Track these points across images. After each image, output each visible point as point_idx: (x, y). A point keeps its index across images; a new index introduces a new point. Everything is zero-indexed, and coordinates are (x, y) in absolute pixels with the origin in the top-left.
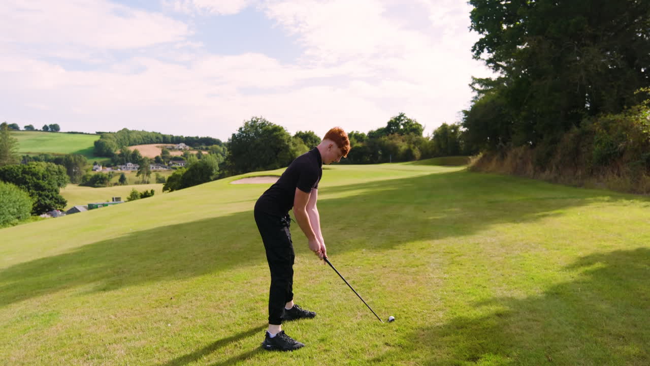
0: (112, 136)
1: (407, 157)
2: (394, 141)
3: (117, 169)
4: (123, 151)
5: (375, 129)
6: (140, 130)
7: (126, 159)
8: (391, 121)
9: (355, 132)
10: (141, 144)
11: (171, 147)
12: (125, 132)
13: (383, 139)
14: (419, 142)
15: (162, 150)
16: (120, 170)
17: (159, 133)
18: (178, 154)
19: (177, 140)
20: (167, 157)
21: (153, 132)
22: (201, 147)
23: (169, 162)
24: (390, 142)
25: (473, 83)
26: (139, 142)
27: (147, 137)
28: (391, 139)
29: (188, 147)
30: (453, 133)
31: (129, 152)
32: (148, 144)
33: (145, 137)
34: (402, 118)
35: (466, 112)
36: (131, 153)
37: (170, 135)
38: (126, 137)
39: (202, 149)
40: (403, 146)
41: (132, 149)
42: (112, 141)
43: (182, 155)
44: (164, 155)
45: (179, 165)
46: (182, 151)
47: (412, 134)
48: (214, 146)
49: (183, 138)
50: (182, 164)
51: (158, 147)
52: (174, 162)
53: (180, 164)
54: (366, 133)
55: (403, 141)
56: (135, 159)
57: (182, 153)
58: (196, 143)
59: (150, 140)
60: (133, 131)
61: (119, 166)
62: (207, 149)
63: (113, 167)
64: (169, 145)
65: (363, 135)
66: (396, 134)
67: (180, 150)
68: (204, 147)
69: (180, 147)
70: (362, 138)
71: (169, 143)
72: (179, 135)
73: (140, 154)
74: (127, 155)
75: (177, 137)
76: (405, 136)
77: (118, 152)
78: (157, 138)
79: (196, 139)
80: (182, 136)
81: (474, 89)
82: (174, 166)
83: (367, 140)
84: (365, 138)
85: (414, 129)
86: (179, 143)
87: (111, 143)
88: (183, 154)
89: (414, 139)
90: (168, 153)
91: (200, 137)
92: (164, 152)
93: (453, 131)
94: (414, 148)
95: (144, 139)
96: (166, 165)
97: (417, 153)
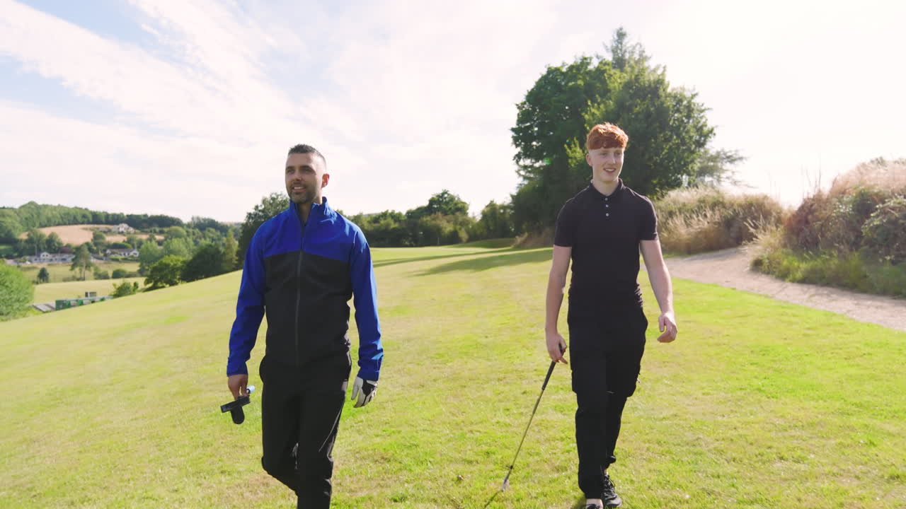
0: (12, 213)
1: (453, 240)
2: (438, 222)
3: (24, 262)
4: (32, 235)
5: (414, 207)
6: (56, 204)
7: (38, 246)
8: (433, 198)
9: (390, 211)
10: (59, 224)
11: (106, 230)
12: (31, 206)
13: (425, 219)
14: (465, 223)
15: (94, 234)
16: (29, 263)
17: (86, 209)
18: (119, 239)
19: (115, 220)
20: (102, 244)
21: (76, 208)
22: (153, 228)
23: (105, 251)
24: (434, 222)
25: (519, 170)
26: (55, 222)
27: (68, 214)
28: (434, 219)
29: (131, 230)
30: (501, 214)
31: (41, 236)
32: (69, 224)
33: (65, 214)
34: (446, 195)
35: (512, 196)
36: (45, 238)
37: (104, 212)
38: (34, 214)
39: (155, 232)
40: (448, 228)
41: (46, 232)
42: (14, 221)
43: (124, 241)
44: (97, 241)
45: (121, 255)
46: (124, 235)
47: (458, 214)
48: (174, 228)
49: (124, 217)
50: (127, 254)
51: (86, 229)
52: (115, 250)
53: (122, 253)
54: (404, 213)
55: (448, 222)
56: (53, 247)
57: (125, 238)
58: (145, 225)
59: (72, 218)
60: (45, 206)
61: (28, 257)
62: (161, 233)
63: (19, 259)
64: (103, 227)
65: (400, 214)
66: (439, 214)
67: (122, 233)
68: (158, 229)
69: (121, 230)
70: (398, 218)
71: (101, 223)
72: (117, 212)
73: (59, 240)
74: (39, 241)
75: (114, 215)
76: (450, 217)
77: (23, 236)
78: (84, 216)
79: (142, 218)
80: (122, 214)
81: (520, 175)
82: (113, 256)
83: (405, 220)
84: (403, 219)
85: (461, 209)
86: (118, 224)
87: (12, 223)
88: (126, 240)
89: (460, 219)
90: (103, 238)
91: (149, 215)
92: (96, 237)
93: (502, 211)
94: (460, 229)
95: (62, 218)
96: (101, 255)
97: (463, 235)
